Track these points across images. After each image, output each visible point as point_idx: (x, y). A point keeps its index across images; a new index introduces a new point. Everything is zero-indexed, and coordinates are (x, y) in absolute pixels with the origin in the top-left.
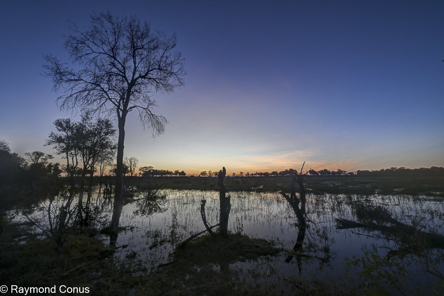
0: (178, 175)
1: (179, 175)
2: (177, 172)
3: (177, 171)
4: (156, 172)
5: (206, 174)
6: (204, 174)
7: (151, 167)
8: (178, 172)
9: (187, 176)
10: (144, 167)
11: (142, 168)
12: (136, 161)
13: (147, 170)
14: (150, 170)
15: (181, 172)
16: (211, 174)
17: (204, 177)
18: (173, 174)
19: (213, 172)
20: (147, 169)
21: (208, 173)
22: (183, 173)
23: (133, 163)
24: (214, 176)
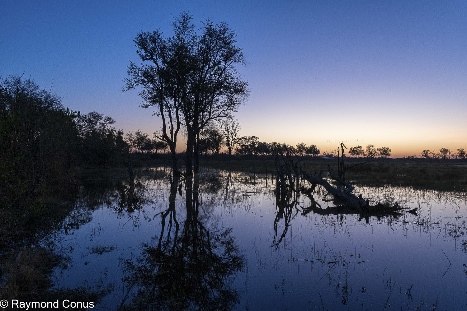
0: (304, 154)
1: (307, 153)
2: (301, 148)
3: (302, 146)
4: (263, 147)
5: (362, 152)
6: (356, 151)
7: (254, 137)
8: (304, 148)
9: (322, 156)
10: (243, 138)
11: (240, 139)
12: (235, 126)
13: (248, 144)
14: (253, 143)
15: (309, 146)
16: (371, 153)
17: (356, 158)
18: (295, 151)
19: (376, 147)
20: (247, 142)
21: (365, 150)
22: (313, 150)
23: (231, 129)
24: (380, 157)
